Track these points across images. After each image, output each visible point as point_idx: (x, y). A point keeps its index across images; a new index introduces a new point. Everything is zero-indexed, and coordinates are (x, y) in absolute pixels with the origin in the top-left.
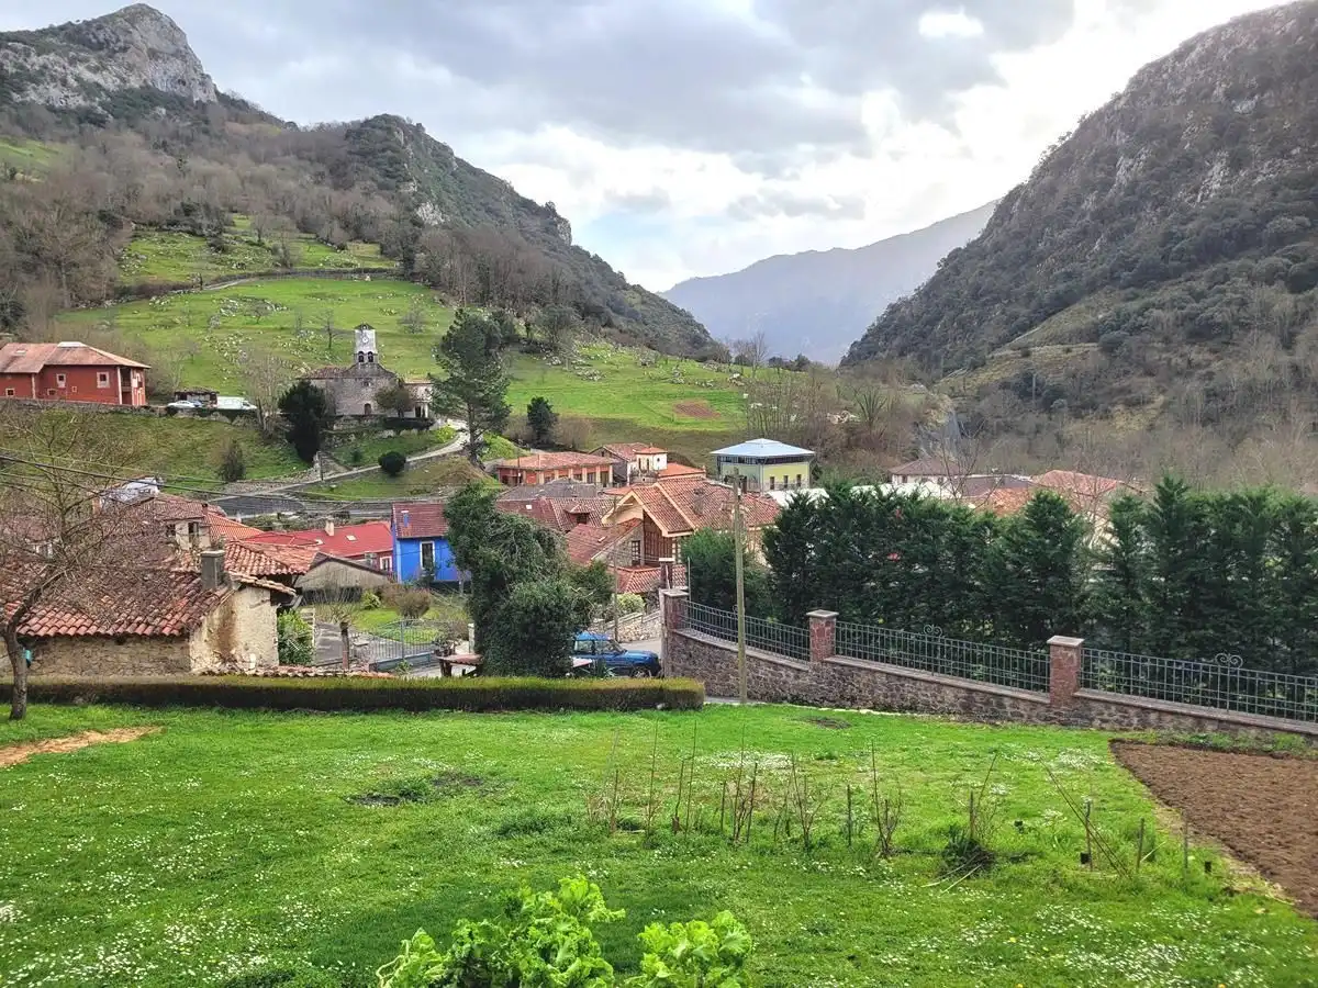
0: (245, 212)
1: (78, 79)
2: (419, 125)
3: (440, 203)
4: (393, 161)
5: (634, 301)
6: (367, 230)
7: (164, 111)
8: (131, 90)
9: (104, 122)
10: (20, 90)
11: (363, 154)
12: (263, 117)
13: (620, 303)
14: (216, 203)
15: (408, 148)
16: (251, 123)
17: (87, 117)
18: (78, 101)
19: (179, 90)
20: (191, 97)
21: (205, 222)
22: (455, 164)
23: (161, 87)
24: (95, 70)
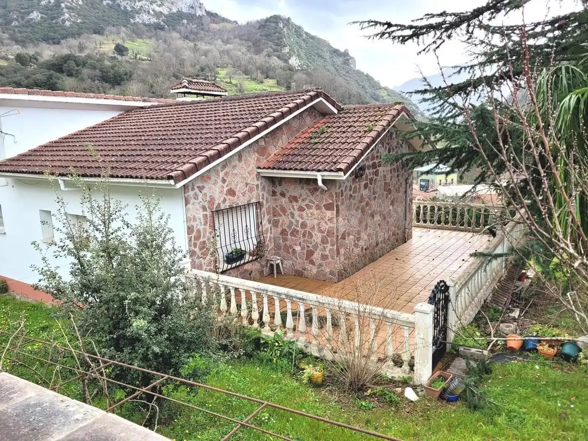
0: (223, 67)
1: (153, 11)
2: (289, 18)
3: (299, 56)
4: (279, 39)
5: (384, 95)
6: (271, 74)
7: (186, 21)
8: (173, 13)
9: (164, 28)
10: (133, 18)
11: (267, 36)
12: (224, 20)
13: (378, 95)
14: (211, 64)
15: (285, 30)
16: (219, 23)
17: (158, 27)
18: (154, 20)
19: (192, 11)
20: (196, 14)
21: (209, 74)
22: (304, 35)
23: (185, 10)
24: (160, 6)
